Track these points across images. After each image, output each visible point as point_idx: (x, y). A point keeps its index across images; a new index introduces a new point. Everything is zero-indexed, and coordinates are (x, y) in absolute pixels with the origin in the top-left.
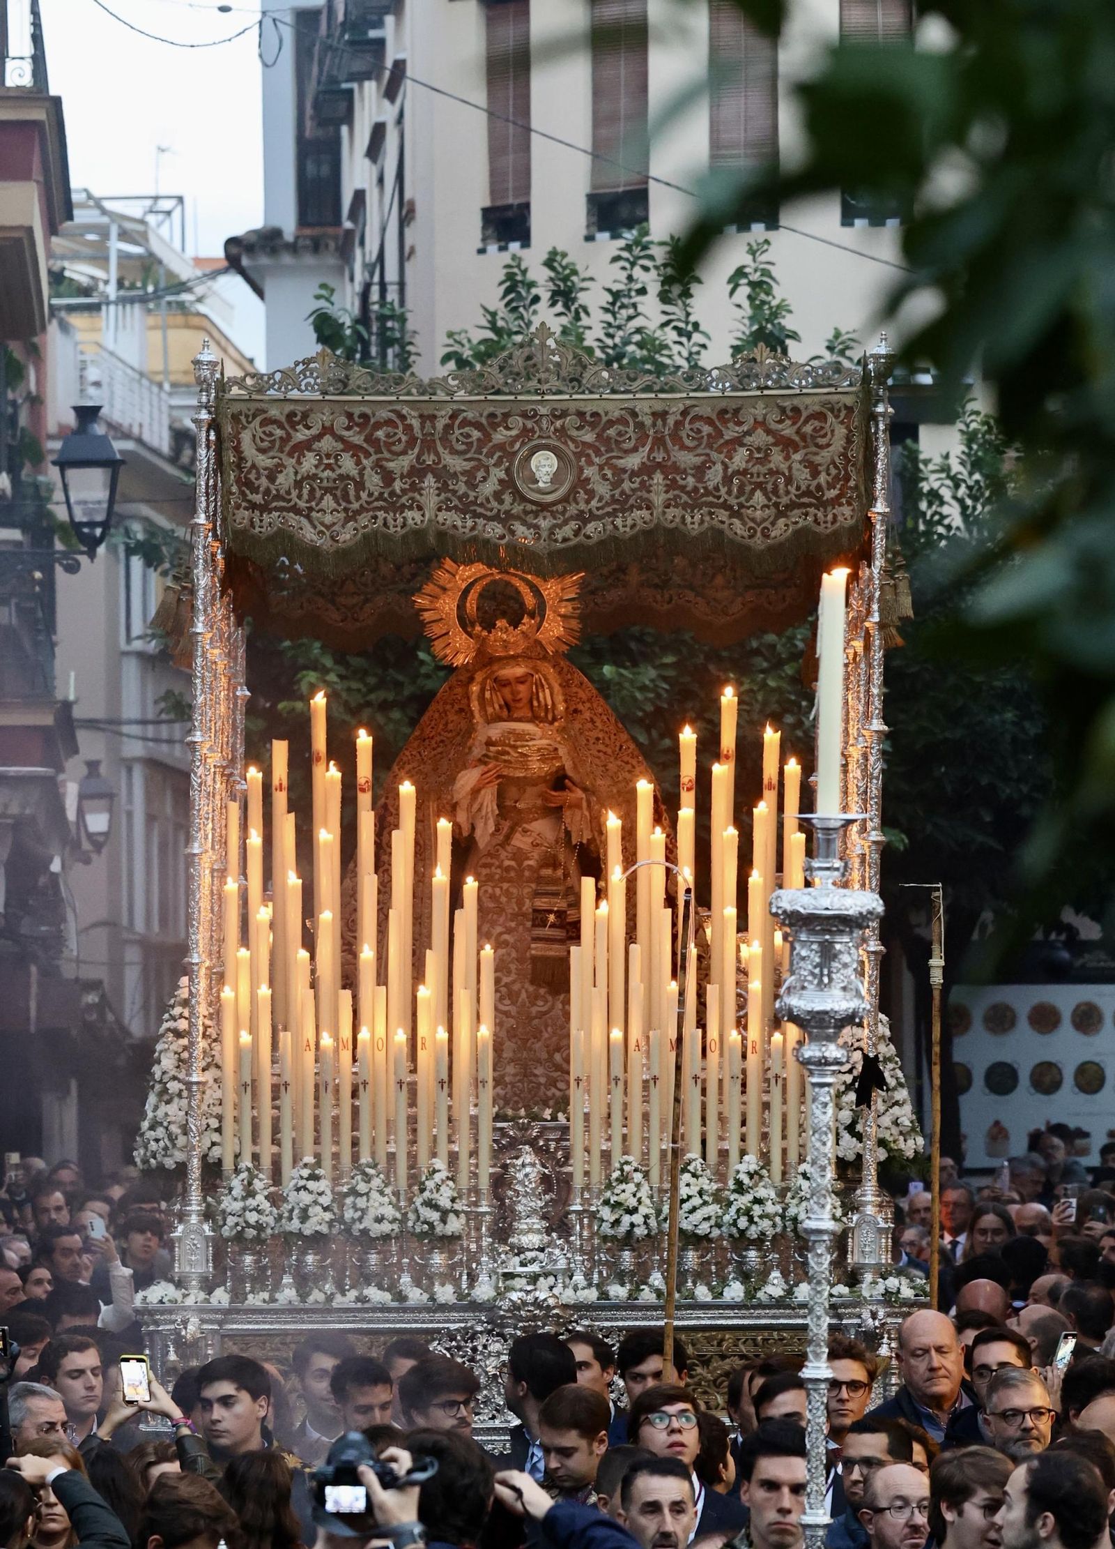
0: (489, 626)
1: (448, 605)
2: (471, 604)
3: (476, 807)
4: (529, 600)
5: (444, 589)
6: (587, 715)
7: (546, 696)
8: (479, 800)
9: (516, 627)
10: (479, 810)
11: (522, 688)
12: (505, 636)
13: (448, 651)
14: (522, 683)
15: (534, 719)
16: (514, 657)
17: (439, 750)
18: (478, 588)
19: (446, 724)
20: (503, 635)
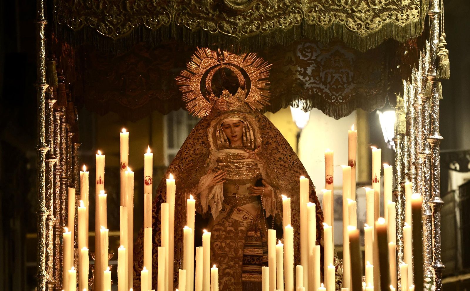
0: (218, 94)
1: (195, 84)
2: (208, 83)
3: (211, 196)
4: (241, 80)
5: (194, 74)
6: (274, 145)
7: (251, 135)
8: (213, 192)
9: (233, 95)
10: (213, 197)
11: (237, 129)
12: (227, 99)
13: (196, 109)
14: (237, 126)
15: (244, 147)
16: (233, 111)
17: (190, 165)
18: (212, 73)
19: (195, 150)
20: (226, 97)
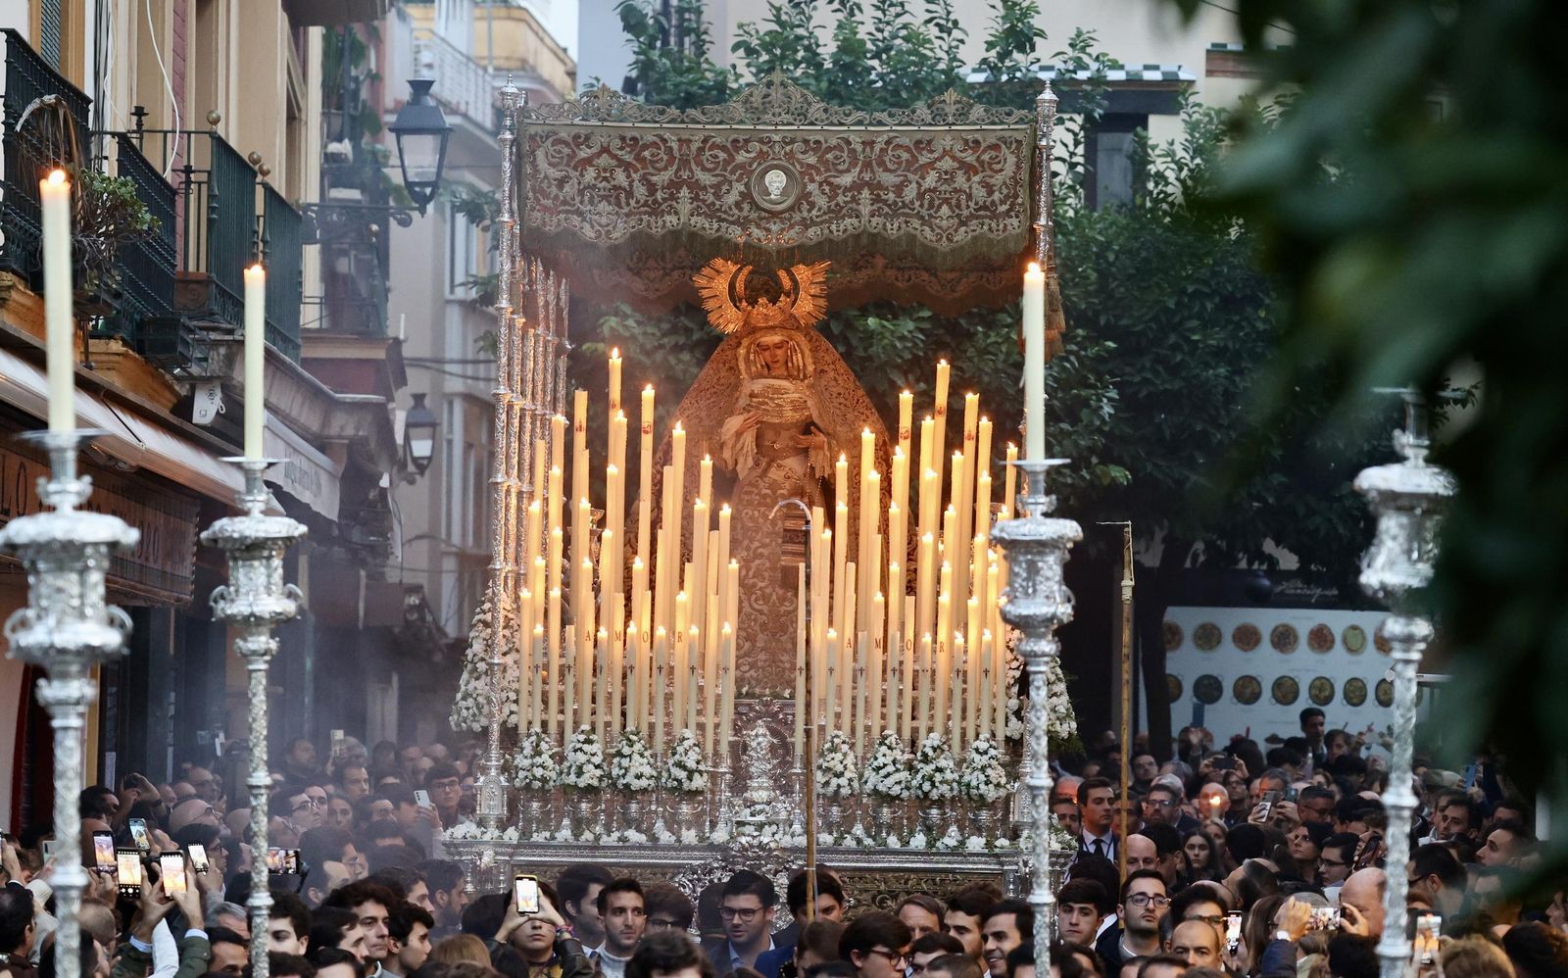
0: (753, 302)
1: (722, 285)
2: (740, 286)
3: (739, 446)
4: (786, 283)
5: (719, 272)
6: (831, 375)
7: (798, 359)
8: (742, 441)
9: (774, 304)
10: (742, 449)
11: (779, 352)
12: (765, 311)
13: (721, 321)
14: (779, 348)
15: (789, 377)
16: (773, 328)
18: (745, 272)
20: (763, 309)
